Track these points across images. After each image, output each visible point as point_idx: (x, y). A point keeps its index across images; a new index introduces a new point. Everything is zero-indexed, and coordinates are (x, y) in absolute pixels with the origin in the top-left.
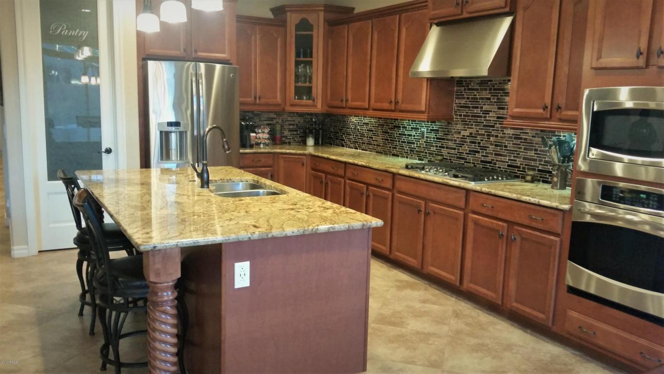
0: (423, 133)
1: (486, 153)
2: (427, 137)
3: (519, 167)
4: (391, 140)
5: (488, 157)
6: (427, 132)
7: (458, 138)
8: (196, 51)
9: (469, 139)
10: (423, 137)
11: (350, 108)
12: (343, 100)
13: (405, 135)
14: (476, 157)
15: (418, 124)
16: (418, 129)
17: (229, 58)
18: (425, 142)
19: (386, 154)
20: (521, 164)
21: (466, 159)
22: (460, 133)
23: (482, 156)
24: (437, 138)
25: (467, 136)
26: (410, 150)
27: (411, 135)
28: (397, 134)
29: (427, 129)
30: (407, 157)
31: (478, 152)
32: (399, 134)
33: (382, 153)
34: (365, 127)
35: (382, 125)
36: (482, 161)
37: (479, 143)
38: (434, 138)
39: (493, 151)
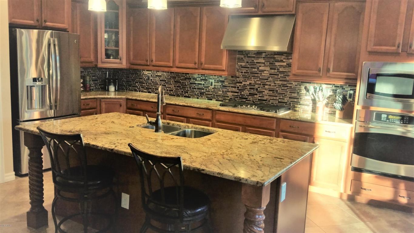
0: (212, 83)
1: (262, 95)
2: (214, 85)
3: (287, 103)
4: (182, 87)
5: (264, 97)
6: (214, 82)
7: (241, 86)
8: (45, 21)
9: (248, 87)
10: (212, 85)
11: (154, 66)
12: (147, 60)
13: (196, 84)
14: (255, 97)
15: (206, 77)
16: (207, 80)
17: (67, 27)
18: (213, 88)
19: (178, 96)
20: (287, 101)
21: (247, 99)
22: (241, 83)
23: (259, 96)
24: (223, 86)
25: (247, 85)
26: (200, 94)
27: (201, 84)
28: (188, 83)
29: (215, 80)
30: (198, 98)
31: (257, 94)
32: (190, 83)
33: (175, 96)
34: (157, 78)
35: (174, 78)
36: (259, 100)
37: (257, 89)
38: (221, 86)
39: (267, 94)
